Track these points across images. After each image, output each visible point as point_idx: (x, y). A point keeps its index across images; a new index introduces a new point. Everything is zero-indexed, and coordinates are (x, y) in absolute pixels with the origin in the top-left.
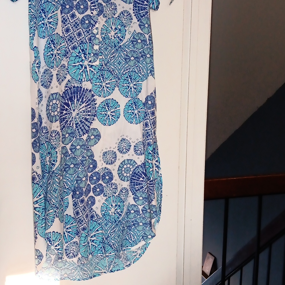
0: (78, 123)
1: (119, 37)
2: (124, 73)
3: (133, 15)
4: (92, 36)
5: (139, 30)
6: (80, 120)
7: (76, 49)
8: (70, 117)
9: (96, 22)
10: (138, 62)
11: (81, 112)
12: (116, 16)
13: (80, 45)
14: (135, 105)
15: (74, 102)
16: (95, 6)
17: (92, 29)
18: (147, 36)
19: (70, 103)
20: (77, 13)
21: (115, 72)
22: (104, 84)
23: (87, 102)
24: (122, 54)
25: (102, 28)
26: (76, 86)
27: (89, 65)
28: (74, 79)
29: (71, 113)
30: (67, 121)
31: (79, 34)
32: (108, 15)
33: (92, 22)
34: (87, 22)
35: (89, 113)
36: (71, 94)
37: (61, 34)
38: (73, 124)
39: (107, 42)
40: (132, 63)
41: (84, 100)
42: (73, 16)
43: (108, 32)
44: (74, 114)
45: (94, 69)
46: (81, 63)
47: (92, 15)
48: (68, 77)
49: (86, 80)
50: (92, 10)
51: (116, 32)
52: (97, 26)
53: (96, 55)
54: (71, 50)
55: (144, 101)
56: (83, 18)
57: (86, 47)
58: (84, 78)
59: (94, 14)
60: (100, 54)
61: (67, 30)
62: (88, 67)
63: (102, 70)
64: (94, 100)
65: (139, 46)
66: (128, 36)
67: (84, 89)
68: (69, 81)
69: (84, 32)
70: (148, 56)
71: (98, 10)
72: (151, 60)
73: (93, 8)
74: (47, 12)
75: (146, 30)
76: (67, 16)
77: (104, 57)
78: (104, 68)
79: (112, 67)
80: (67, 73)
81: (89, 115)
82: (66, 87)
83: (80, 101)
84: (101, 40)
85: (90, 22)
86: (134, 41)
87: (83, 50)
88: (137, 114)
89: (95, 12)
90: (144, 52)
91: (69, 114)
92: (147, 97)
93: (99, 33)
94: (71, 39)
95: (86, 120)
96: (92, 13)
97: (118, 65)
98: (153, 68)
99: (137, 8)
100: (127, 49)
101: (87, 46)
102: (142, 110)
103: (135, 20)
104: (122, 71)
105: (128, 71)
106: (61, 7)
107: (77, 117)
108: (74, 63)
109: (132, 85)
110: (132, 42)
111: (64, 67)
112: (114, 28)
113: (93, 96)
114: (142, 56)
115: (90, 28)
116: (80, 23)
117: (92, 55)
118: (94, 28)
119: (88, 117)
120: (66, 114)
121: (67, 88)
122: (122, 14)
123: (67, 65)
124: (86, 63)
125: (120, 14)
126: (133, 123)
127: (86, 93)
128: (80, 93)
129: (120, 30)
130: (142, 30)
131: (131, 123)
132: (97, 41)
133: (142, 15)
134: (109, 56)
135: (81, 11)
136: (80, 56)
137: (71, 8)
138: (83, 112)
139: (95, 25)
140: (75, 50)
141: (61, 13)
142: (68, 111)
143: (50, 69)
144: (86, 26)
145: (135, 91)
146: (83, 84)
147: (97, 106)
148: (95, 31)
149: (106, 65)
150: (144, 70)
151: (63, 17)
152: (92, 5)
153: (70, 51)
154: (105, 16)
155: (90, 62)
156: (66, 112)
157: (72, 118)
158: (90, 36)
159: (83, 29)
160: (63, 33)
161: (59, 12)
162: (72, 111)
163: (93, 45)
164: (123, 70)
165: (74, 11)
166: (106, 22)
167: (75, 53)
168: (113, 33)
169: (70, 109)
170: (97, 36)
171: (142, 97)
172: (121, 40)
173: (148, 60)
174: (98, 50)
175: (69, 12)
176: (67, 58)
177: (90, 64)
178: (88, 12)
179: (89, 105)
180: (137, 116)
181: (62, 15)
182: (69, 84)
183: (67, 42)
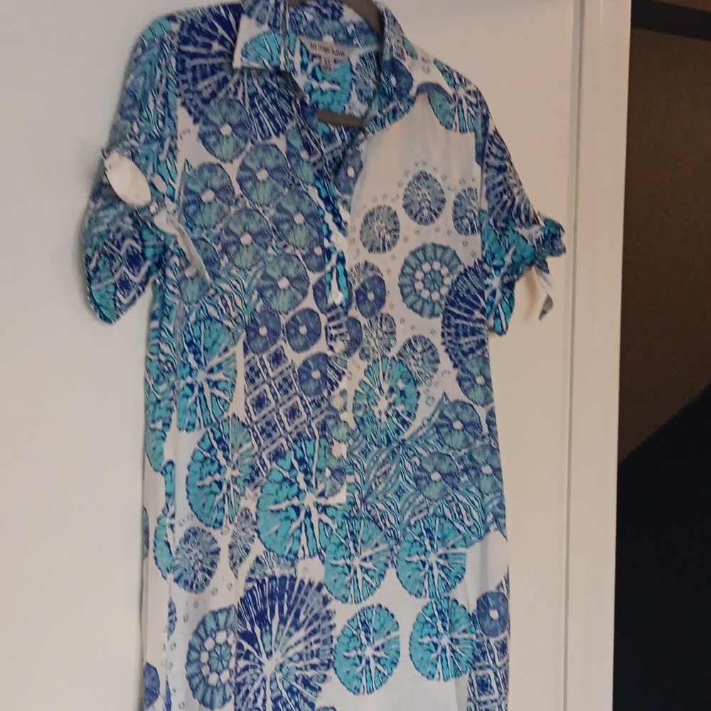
0: (280, 697)
1: (401, 414)
2: (412, 522)
3: (441, 349)
4: (329, 417)
5: (456, 394)
6: (287, 685)
7: (284, 458)
8: (255, 677)
9: (340, 375)
10: (455, 487)
11: (291, 659)
12: (394, 352)
13: (295, 446)
14: (443, 620)
15: (271, 626)
16: (340, 326)
17: (329, 394)
18: (482, 412)
19: (257, 630)
20: (288, 350)
21: (387, 520)
22: (357, 562)
23: (310, 624)
24: (408, 465)
25: (356, 391)
26: (278, 575)
27: (318, 505)
28: (272, 553)
29: (260, 663)
30: (247, 692)
31: (293, 413)
32: (374, 350)
33: (331, 373)
34: (316, 374)
35: (316, 661)
36: (263, 600)
37: (242, 416)
38: (264, 700)
39: (368, 432)
40: (434, 491)
41: (302, 617)
42: (278, 358)
43: (371, 400)
44: (269, 667)
45: (332, 518)
46: (296, 502)
47: (330, 353)
48: (257, 549)
49: (307, 553)
50: (332, 338)
51: (391, 400)
52: (343, 384)
53: (339, 473)
54: (267, 462)
55: (472, 607)
56: (305, 363)
57: (310, 451)
58: (303, 549)
59: (337, 350)
60: (350, 469)
61: (260, 403)
62: (314, 511)
63: (354, 517)
64: (328, 616)
65: (457, 439)
66: (425, 411)
67: (302, 582)
68: (258, 560)
69: (305, 407)
70: (487, 470)
71: (348, 338)
72: (495, 484)
73: (334, 332)
74: (206, 349)
75: (478, 394)
76: (261, 359)
77: (359, 480)
78: (357, 511)
79: (381, 506)
80: (254, 536)
81: (314, 667)
82: (250, 580)
83: (289, 622)
84: (353, 425)
85: (324, 375)
86: (441, 426)
87: (301, 461)
88: (448, 649)
89: (339, 346)
90: (471, 458)
91: (254, 667)
92: (485, 597)
93: (350, 407)
94: (268, 430)
95: (306, 682)
96: (331, 348)
97: (395, 498)
98: (501, 506)
99: (453, 330)
100: (420, 450)
101: (313, 448)
102: (465, 636)
103: (445, 362)
104: (407, 517)
105: (422, 515)
106: (244, 335)
107: (279, 675)
108: (276, 503)
109: (432, 558)
110: (437, 427)
111: (247, 517)
112: (386, 387)
113: (326, 601)
114: (466, 470)
115: (325, 393)
116: (296, 379)
117: (328, 473)
118: (336, 392)
119: (310, 673)
120: (246, 669)
121: (250, 585)
122: (408, 349)
123: (253, 510)
124: (309, 500)
125: (405, 348)
126: (437, 676)
127: (306, 594)
128: (289, 598)
129: (402, 393)
130: (465, 392)
131: (431, 676)
132: (343, 431)
133: (466, 348)
134: (373, 472)
135: (300, 342)
136: (293, 480)
137: (274, 334)
138: (296, 658)
139: (339, 382)
140: (281, 462)
141: (246, 350)
142: (252, 657)
143: (210, 529)
144: (311, 386)
145: (443, 575)
146: (301, 565)
147: (336, 632)
148: (337, 402)
149: (363, 501)
150: (474, 512)
151: (249, 362)
152: (332, 324)
153: (264, 465)
154: (364, 356)
155: (322, 494)
156: (247, 662)
157: (264, 680)
158: (323, 417)
159: (304, 397)
160: (248, 411)
161: (239, 348)
162: (264, 659)
163: (332, 443)
164: (409, 513)
165: (280, 342)
166: (368, 374)
167: (278, 470)
168: (383, 404)
169: (258, 651)
170: (343, 416)
171: (467, 595)
172: (404, 422)
173: (486, 484)
174: (345, 457)
175: (265, 348)
176: (256, 487)
177: (322, 501)
178: (321, 346)
179: (314, 632)
180: (449, 653)
181: (248, 358)
182: (257, 571)
183: (257, 438)
